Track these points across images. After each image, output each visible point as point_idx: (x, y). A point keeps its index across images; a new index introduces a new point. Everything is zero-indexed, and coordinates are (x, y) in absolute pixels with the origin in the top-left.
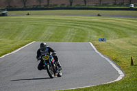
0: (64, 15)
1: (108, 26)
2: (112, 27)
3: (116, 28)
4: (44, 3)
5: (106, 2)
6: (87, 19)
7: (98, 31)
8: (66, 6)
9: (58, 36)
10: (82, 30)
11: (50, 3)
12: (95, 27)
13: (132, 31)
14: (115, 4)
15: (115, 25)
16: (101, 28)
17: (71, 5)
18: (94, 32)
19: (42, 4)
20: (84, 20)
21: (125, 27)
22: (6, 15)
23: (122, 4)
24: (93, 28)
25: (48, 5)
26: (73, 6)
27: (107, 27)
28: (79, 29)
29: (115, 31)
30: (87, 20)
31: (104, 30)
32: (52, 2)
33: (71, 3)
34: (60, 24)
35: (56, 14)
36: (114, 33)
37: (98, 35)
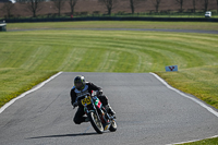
0: (99, 29)
1: (170, 47)
2: (177, 48)
3: (183, 49)
4: (66, 9)
5: (166, 9)
6: (137, 35)
7: (155, 55)
8: (101, 15)
9: (89, 63)
10: (129, 53)
11: (75, 11)
12: (148, 49)
13: (208, 55)
14: (181, 12)
15: (182, 46)
16: (158, 51)
17: (109, 13)
18: (147, 56)
19: (62, 12)
20: (131, 37)
21: (197, 49)
22: (5, 30)
23: (192, 11)
24: (145, 51)
25: (72, 13)
26: (112, 15)
27: (168, 49)
28: (123, 52)
29: (182, 55)
30: (136, 37)
31: (164, 53)
32: (79, 9)
33: (110, 10)
34: (91, 44)
35: (86, 28)
36: (181, 58)
37: (154, 62)
